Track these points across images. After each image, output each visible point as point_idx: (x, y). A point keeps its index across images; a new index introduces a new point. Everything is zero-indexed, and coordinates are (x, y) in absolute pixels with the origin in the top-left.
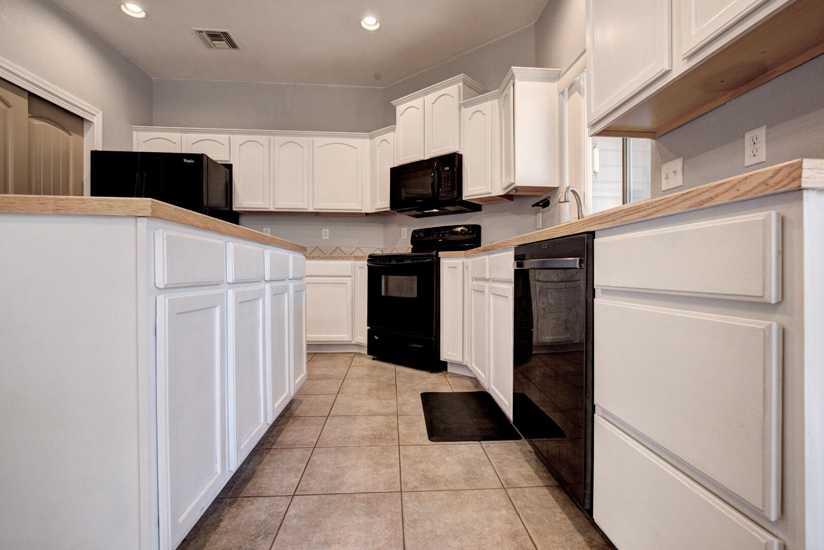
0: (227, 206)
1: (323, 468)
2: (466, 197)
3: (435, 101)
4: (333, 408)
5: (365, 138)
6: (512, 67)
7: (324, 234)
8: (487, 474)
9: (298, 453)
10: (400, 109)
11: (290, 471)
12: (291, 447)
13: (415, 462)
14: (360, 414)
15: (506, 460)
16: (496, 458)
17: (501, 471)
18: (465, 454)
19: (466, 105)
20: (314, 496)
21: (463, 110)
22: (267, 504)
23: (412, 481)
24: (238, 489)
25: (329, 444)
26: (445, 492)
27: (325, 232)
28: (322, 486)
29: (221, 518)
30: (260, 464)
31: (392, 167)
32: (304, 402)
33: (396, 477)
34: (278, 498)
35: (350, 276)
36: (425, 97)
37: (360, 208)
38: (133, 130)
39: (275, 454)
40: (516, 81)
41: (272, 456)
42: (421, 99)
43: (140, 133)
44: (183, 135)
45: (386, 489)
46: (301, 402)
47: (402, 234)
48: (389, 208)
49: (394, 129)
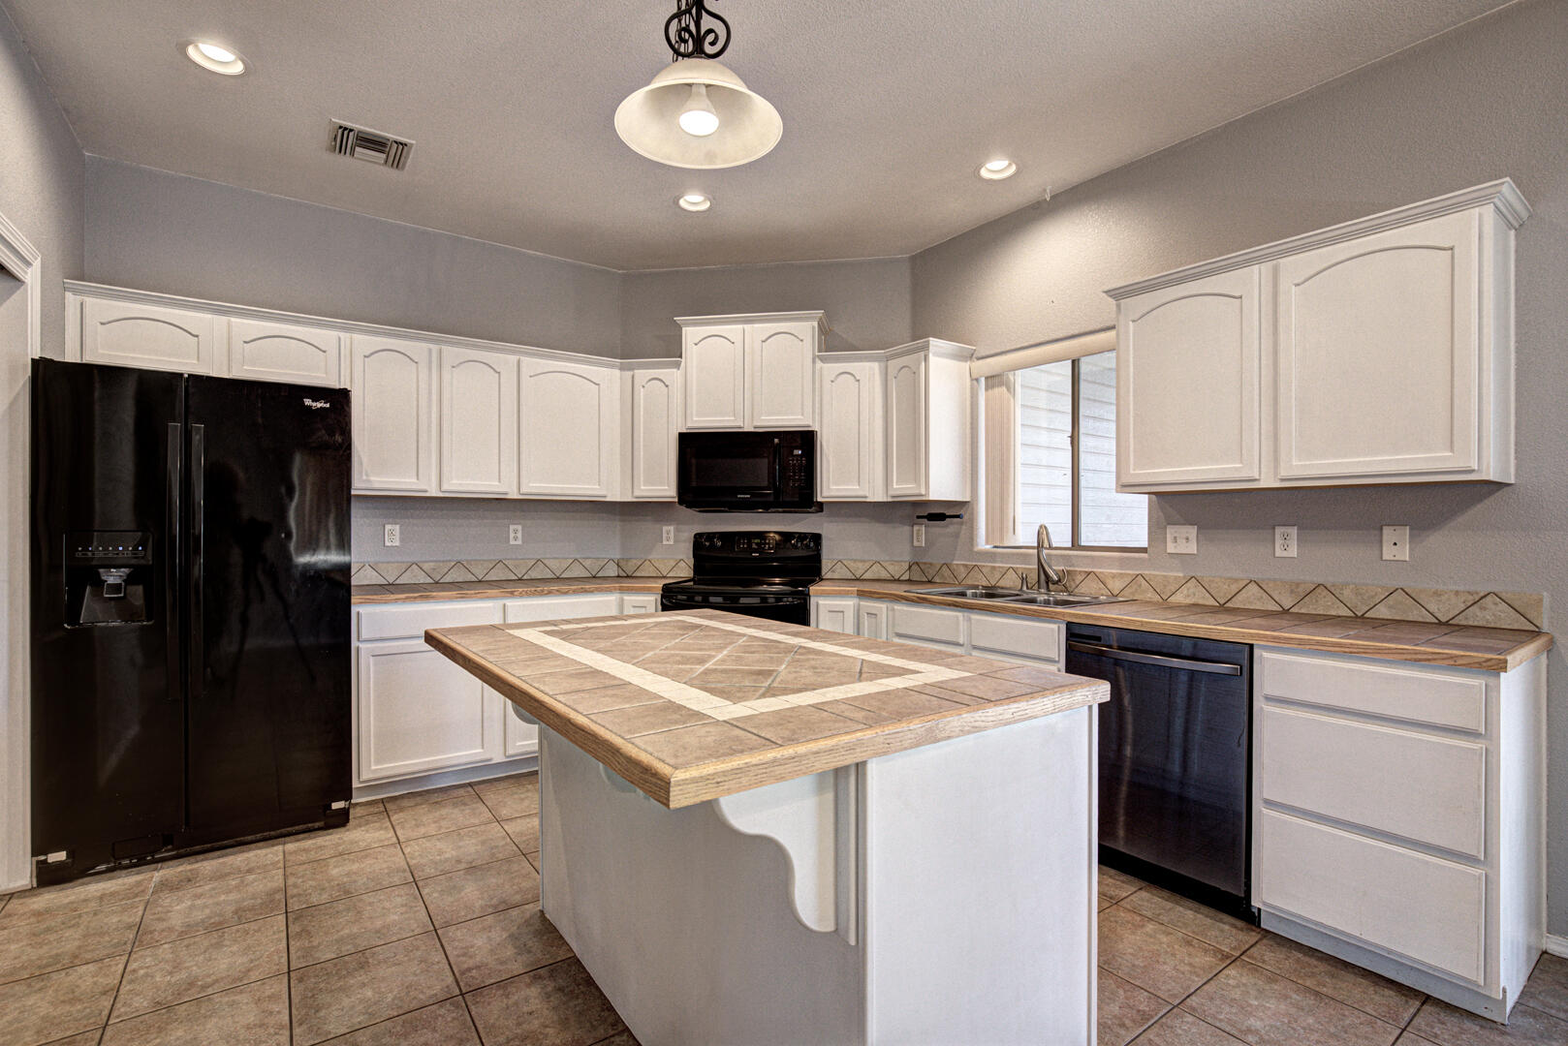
2: (824, 497)
3: (767, 338)
5: (612, 367)
7: (512, 535)
10: (691, 334)
19: (826, 360)
21: (821, 365)
27: (516, 531)
31: (683, 431)
36: (746, 326)
37: (604, 492)
38: (67, 289)
40: (930, 355)
42: (736, 328)
43: (88, 299)
47: (665, 535)
48: (676, 500)
49: (678, 365)
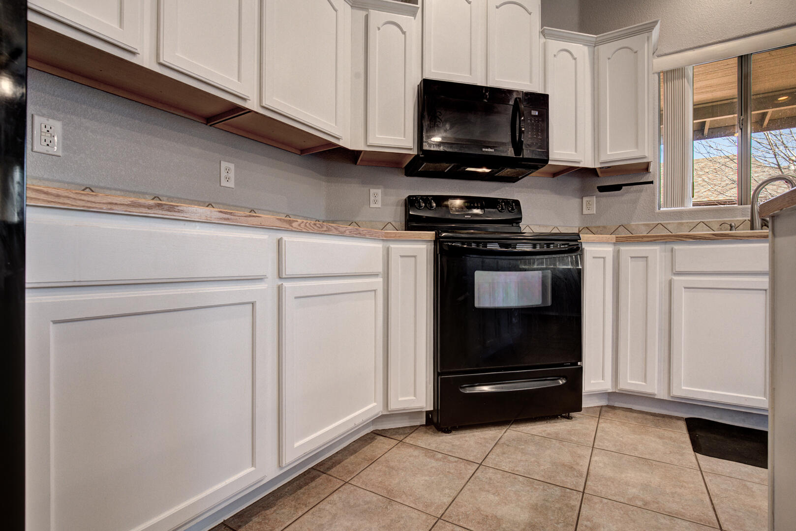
2: (551, 160)
3: (500, 6)
47: (372, 198)
49: (413, 13)
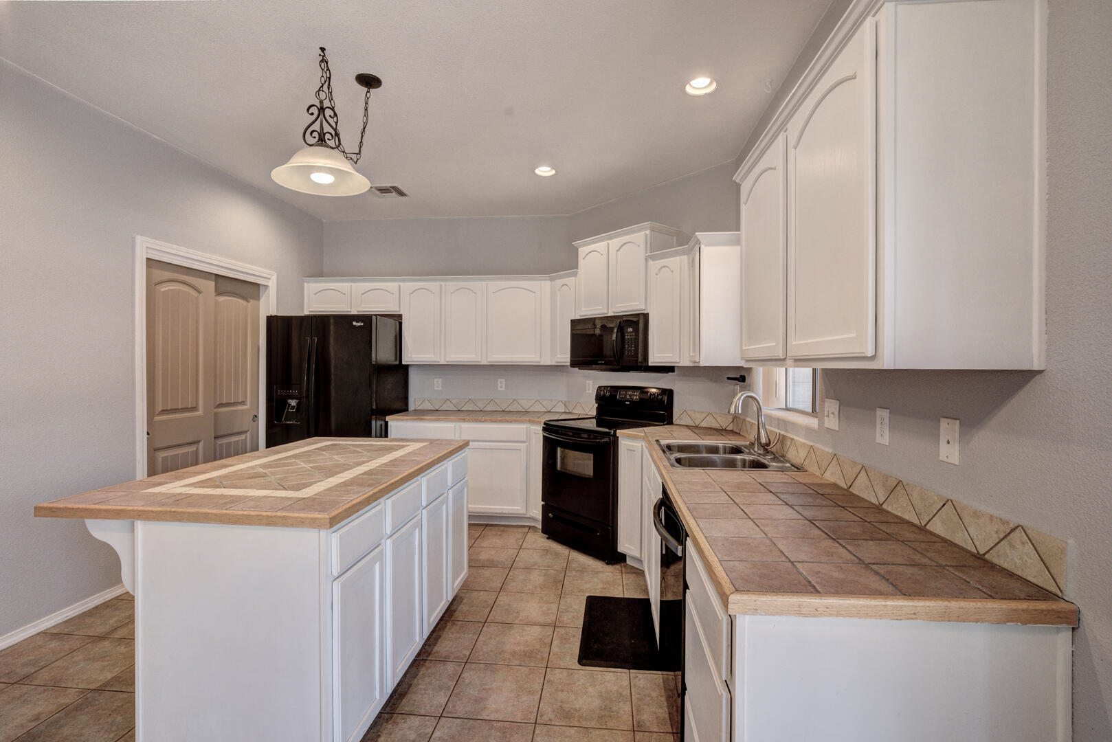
0: (396, 360)
1: (470, 688)
2: (652, 363)
3: (620, 248)
4: (492, 613)
5: (544, 279)
6: (697, 233)
7: (499, 385)
8: (623, 712)
9: (450, 668)
10: (582, 251)
11: (441, 688)
12: (445, 660)
13: (557, 690)
14: (517, 622)
15: (649, 697)
16: (639, 694)
17: (638, 711)
18: (609, 685)
19: (654, 258)
20: (458, 720)
21: (651, 262)
22: (417, 723)
23: (548, 712)
24: (394, 704)
25: (480, 660)
26: (576, 728)
27: (501, 383)
28: (467, 710)
29: (379, 733)
30: (415, 678)
31: (573, 318)
32: (465, 601)
33: (534, 706)
34: (427, 718)
35: (524, 442)
36: (609, 242)
37: (538, 360)
38: (304, 282)
39: (430, 667)
40: (702, 247)
41: (428, 668)
42: (604, 244)
43: (311, 284)
44: (353, 284)
45: (522, 720)
46: (462, 599)
47: (588, 387)
48: (569, 364)
49: (576, 275)
